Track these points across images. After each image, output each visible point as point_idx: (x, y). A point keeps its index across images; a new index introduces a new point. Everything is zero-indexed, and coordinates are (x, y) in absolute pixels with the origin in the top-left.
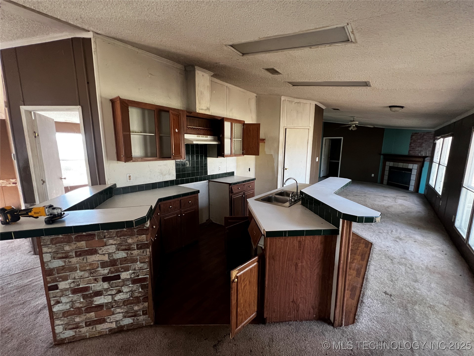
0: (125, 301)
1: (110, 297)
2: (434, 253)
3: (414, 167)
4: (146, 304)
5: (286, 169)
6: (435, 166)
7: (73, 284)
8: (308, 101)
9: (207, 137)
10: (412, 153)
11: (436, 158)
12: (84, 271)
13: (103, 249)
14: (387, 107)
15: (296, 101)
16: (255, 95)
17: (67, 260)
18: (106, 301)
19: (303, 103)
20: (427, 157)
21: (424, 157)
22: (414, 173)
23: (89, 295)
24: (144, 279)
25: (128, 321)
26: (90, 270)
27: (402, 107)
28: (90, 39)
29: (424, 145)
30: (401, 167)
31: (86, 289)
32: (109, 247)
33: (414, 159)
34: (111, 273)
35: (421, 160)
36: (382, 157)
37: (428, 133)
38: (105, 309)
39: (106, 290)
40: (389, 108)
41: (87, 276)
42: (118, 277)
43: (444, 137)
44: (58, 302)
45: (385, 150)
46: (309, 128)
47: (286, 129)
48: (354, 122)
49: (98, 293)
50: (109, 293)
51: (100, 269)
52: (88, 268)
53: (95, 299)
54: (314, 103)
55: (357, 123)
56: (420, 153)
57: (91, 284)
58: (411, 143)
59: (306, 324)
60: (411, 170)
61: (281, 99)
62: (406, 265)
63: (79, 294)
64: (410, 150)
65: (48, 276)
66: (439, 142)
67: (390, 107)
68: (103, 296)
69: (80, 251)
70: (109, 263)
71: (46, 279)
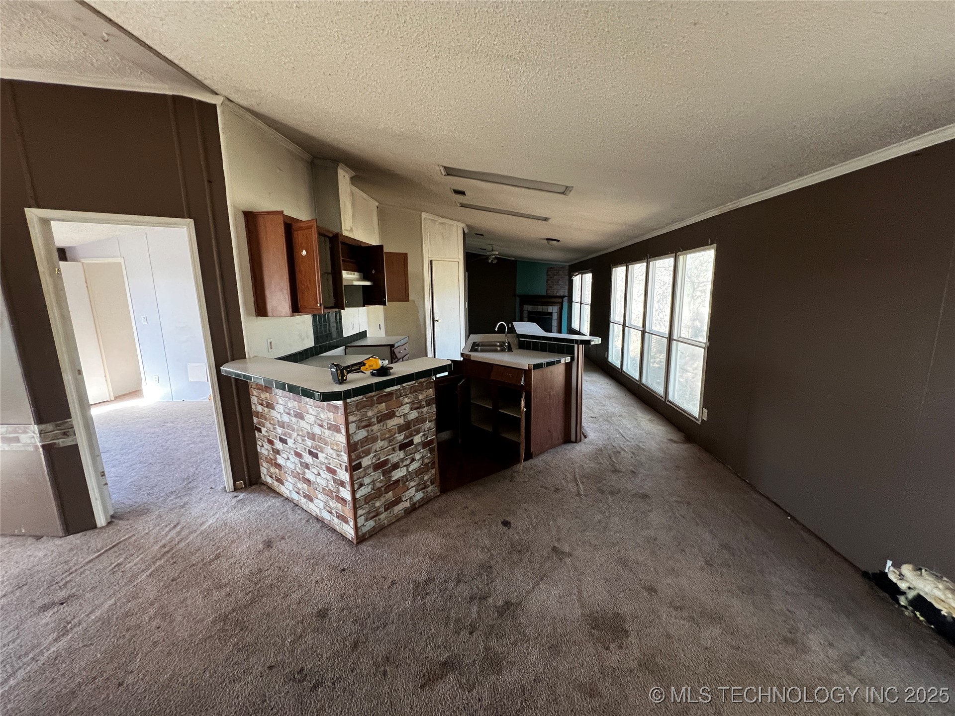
0: (417, 471)
1: (405, 468)
2: (604, 386)
3: (554, 310)
4: (433, 471)
5: (437, 321)
6: (576, 307)
7: (374, 458)
8: (455, 223)
9: (354, 274)
10: (550, 293)
11: (576, 297)
12: (384, 439)
13: (400, 409)
14: (544, 239)
15: (440, 221)
16: (377, 204)
17: (369, 429)
18: (402, 475)
19: (448, 224)
20: (566, 296)
21: (563, 297)
22: (555, 316)
23: (388, 470)
24: (431, 441)
25: (419, 496)
26: (388, 437)
27: (558, 241)
28: (215, 106)
29: (560, 282)
30: (540, 311)
31: (386, 462)
32: (404, 406)
33: (554, 300)
34: (406, 439)
35: (560, 300)
36: (518, 299)
37: (563, 268)
38: (401, 485)
39: (402, 460)
40: (546, 241)
41: (386, 446)
42: (411, 443)
43: (582, 274)
44: (361, 485)
45: (520, 290)
46: (458, 260)
47: (431, 261)
48: (494, 253)
49: (396, 466)
50: (405, 463)
51: (397, 435)
52: (387, 436)
53: (393, 473)
54: (462, 225)
55: (497, 253)
56: (557, 292)
57: (389, 455)
58: (547, 280)
59: (559, 449)
60: (551, 314)
61: (421, 216)
62: (591, 398)
63: (379, 471)
64: (547, 290)
65: (353, 452)
66: (577, 279)
67: (548, 239)
68: (399, 469)
69: (381, 415)
70: (404, 427)
71: (351, 456)
